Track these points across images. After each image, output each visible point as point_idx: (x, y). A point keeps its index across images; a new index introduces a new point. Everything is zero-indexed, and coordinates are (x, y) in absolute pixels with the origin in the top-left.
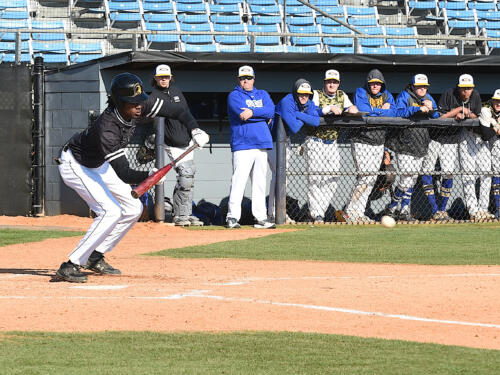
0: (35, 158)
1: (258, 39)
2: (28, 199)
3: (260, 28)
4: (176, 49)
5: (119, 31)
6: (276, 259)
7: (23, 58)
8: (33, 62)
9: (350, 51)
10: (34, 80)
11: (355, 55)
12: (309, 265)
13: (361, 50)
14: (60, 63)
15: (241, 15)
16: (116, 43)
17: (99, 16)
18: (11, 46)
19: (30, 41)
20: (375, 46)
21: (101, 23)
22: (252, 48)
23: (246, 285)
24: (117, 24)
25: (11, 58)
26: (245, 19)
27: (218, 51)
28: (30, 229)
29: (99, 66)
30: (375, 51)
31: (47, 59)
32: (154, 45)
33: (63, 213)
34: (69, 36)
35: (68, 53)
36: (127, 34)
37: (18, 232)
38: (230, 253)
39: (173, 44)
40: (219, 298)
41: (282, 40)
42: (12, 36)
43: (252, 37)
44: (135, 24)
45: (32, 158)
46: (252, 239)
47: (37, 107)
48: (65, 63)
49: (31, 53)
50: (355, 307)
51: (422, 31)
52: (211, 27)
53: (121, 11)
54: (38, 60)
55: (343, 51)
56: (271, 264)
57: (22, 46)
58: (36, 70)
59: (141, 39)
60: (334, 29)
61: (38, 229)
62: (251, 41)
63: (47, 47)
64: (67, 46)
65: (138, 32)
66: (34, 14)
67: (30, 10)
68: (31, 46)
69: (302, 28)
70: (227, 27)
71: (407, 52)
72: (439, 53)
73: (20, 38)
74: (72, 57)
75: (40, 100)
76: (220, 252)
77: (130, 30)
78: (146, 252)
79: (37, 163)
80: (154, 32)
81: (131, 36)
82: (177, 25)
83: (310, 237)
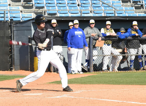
0: (11, 52)
1: (83, 12)
2: (9, 65)
3: (83, 8)
4: (56, 16)
5: (37, 10)
6: (91, 84)
7: (6, 19)
8: (10, 21)
9: (113, 15)
10: (10, 26)
11: (115, 17)
12: (101, 86)
13: (116, 15)
14: (19, 21)
15: (77, 4)
16: (36, 13)
17: (31, 5)
18: (2, 15)
19: (9, 14)
20: (121, 14)
21: (31, 7)
22: (81, 15)
23: (81, 93)
24: (37, 8)
25: (3, 19)
26: (79, 5)
27: (70, 16)
28: (10, 75)
29: (31, 22)
30: (121, 15)
31: (14, 19)
32: (49, 14)
33: (21, 70)
34: (21, 12)
35: (21, 17)
36: (40, 11)
37: (6, 76)
38: (75, 82)
39: (55, 14)
40: (72, 97)
41: (91, 12)
42: (3, 12)
43: (81, 11)
44: (43, 7)
45: (10, 52)
46: (82, 77)
47: (11, 35)
48: (20, 21)
49: (9, 17)
50: (117, 99)
51: (136, 8)
52: (68, 8)
53: (38, 3)
54: (11, 20)
55: (111, 15)
56: (88, 86)
57: (6, 15)
58: (11, 23)
59: (45, 12)
60: (108, 8)
61: (12, 75)
62: (81, 12)
63: (14, 15)
64: (21, 15)
65: (43, 10)
66: (10, 5)
67: (8, 3)
68: (9, 15)
69: (97, 8)
70: (73, 8)
71: (132, 15)
72: (142, 15)
73: (6, 12)
74: (22, 19)
75: (12, 33)
76: (72, 82)
77: (41, 9)
78: (48, 82)
79: (11, 54)
80: (49, 10)
81: (41, 11)
82: (57, 7)
83: (101, 76)
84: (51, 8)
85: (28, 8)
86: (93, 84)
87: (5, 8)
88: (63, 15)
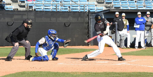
0: (88, 33)
1: (138, 6)
3: (139, 4)
4: (120, 9)
5: (107, 4)
6: (142, 55)
7: (85, 11)
8: (88, 11)
10: (88, 15)
12: (149, 57)
14: (94, 12)
16: (106, 7)
17: (103, 1)
18: (83, 8)
19: (87, 7)
21: (103, 3)
22: (137, 8)
23: (135, 61)
24: (107, 3)
25: (83, 10)
26: (136, 2)
27: (130, 9)
28: (87, 49)
29: (103, 12)
31: (91, 11)
32: (115, 8)
33: (94, 45)
34: (96, 6)
35: (96, 9)
37: (85, 50)
38: (132, 54)
39: (119, 7)
40: (129, 64)
41: (144, 6)
42: (83, 6)
44: (111, 3)
46: (137, 51)
47: (89, 21)
48: (95, 12)
52: (128, 3)
56: (141, 57)
57: (85, 8)
58: (88, 13)
59: (112, 6)
61: (89, 49)
62: (137, 6)
63: (91, 8)
65: (111, 5)
66: (88, 1)
68: (87, 8)
69: (148, 4)
70: (131, 3)
73: (85, 6)
74: (97, 10)
75: (89, 20)
76: (130, 54)
77: (110, 4)
78: (113, 54)
79: (89, 34)
80: (115, 5)
81: (110, 6)
82: (120, 3)
83: (150, 51)
84: (116, 3)
85: (101, 3)
86: (144, 56)
87: (85, 3)
88: (125, 8)
